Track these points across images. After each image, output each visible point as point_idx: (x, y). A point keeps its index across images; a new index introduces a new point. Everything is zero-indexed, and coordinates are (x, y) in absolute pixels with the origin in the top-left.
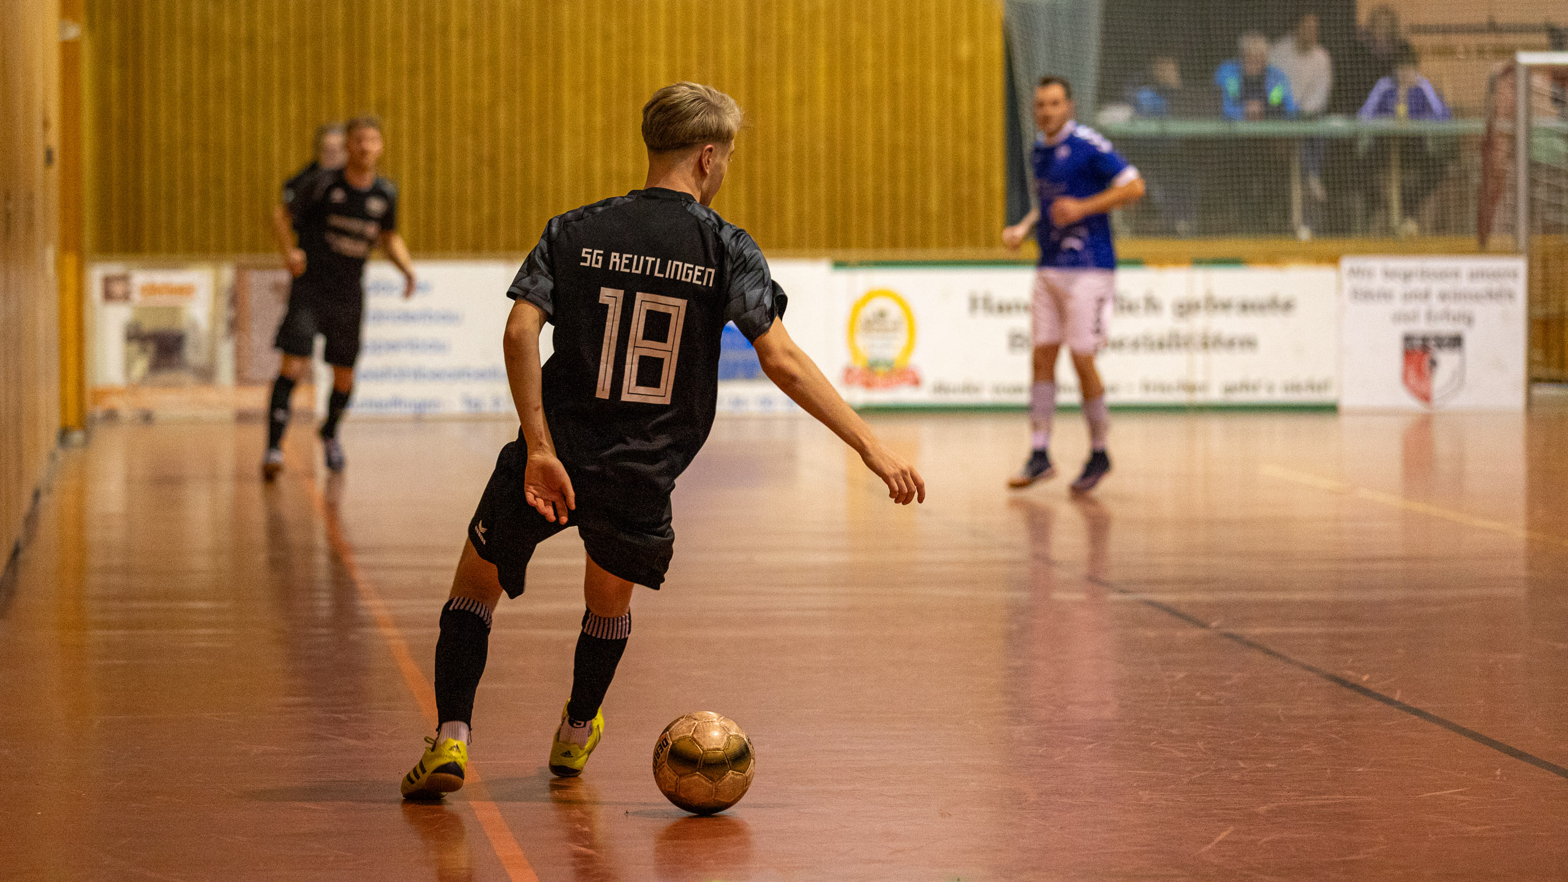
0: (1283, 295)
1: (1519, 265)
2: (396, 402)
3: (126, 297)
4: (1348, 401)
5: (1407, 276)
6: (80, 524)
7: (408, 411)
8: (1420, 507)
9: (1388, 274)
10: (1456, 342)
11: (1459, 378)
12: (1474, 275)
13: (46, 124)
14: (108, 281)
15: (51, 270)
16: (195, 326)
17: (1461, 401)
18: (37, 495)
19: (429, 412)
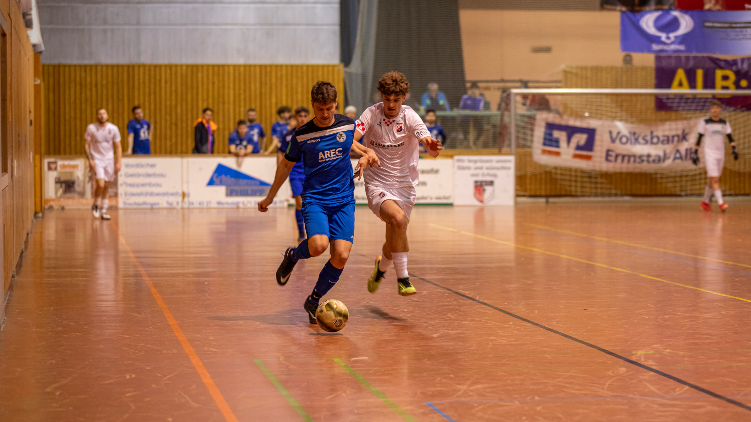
0: (435, 168)
1: (512, 158)
2: (145, 203)
3: (56, 169)
4: (456, 202)
5: (476, 162)
6: (41, 244)
7: (149, 206)
8: (480, 237)
9: (470, 161)
10: (491, 183)
11: (493, 194)
12: (498, 161)
13: (30, 112)
14: (49, 164)
15: (31, 160)
16: (78, 178)
17: (493, 203)
18: (28, 234)
19: (155, 206)
